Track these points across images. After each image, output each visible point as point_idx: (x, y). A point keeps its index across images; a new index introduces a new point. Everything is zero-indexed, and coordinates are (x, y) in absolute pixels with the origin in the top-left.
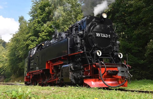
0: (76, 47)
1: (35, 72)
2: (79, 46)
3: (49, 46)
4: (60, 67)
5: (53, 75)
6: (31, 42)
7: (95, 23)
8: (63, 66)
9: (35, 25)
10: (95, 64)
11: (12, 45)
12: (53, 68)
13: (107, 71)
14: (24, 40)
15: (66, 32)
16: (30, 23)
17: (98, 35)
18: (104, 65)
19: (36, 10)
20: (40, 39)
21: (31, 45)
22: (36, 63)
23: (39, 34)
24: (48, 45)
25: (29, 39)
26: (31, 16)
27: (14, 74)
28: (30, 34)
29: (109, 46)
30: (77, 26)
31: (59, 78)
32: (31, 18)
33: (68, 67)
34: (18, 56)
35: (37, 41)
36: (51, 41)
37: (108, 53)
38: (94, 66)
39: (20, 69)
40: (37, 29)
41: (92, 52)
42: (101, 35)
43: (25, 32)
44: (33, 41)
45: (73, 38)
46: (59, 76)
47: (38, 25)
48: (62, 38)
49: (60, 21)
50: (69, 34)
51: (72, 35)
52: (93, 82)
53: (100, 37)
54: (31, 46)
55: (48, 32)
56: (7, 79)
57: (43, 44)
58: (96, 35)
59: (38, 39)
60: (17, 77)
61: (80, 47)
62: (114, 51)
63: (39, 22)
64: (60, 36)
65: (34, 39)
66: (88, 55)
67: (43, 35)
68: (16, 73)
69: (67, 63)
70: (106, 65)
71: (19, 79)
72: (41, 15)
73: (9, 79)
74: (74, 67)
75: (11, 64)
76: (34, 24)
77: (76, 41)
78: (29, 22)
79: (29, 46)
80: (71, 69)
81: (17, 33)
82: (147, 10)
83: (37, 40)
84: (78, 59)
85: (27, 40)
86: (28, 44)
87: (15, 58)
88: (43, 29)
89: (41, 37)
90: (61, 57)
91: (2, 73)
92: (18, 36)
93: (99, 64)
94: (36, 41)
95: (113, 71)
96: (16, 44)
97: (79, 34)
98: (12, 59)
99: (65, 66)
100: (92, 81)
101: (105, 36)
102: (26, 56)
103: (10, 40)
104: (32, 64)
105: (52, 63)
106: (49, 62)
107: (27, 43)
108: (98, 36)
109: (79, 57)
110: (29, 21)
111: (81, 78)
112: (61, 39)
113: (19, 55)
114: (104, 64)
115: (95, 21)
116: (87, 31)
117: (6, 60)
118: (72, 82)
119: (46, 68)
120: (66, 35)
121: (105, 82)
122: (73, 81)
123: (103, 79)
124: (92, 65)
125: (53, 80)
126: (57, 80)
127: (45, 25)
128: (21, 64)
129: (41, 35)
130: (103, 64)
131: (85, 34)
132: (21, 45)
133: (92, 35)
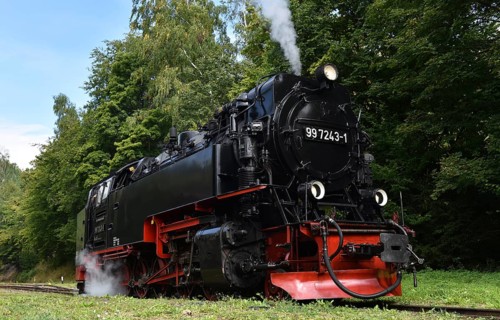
0: (244, 171)
1: (108, 253)
2: (252, 169)
3: (150, 173)
4: (191, 237)
5: (165, 261)
6: (91, 167)
7: (302, 97)
8: (199, 233)
9: (104, 120)
10: (308, 226)
11: (39, 175)
12: (164, 241)
13: (346, 248)
14: (72, 161)
15: (205, 128)
16: (89, 112)
17: (311, 132)
18: (335, 228)
19: (105, 78)
20: (117, 158)
21: (93, 176)
22: (111, 226)
23: (116, 143)
24: (146, 171)
25: (88, 160)
26: (91, 95)
27: (46, 259)
28: (89, 145)
29: (345, 168)
30: (242, 108)
31: (187, 271)
32: (92, 99)
33: (218, 237)
34: (55, 208)
35: (108, 165)
36: (158, 159)
37: (342, 191)
38: (304, 231)
39: (62, 245)
40: (109, 131)
41: (295, 186)
42: (319, 133)
43: (74, 139)
44: (96, 165)
45: (232, 146)
46: (186, 264)
47: (112, 119)
48: (192, 146)
49: (172, 109)
50: (216, 134)
51: (228, 136)
52: (302, 281)
53: (318, 141)
54: (92, 179)
55: (139, 139)
56: (23, 274)
57: (132, 169)
58: (304, 133)
59: (111, 158)
60: (55, 267)
61: (256, 170)
62: (357, 183)
63: (113, 111)
64: (185, 141)
65: (101, 159)
66: (283, 196)
67: (126, 146)
68: (51, 256)
69: (213, 222)
70: (342, 227)
71: (58, 272)
72: (120, 90)
73: (31, 272)
74: (236, 237)
75: (36, 232)
76: (100, 116)
77: (243, 154)
78: (86, 110)
79: (87, 177)
80: (225, 241)
81: (52, 141)
82: (441, 62)
83: (110, 162)
84: (249, 211)
85: (80, 162)
86: (84, 173)
87: (49, 213)
88: (127, 132)
89: (120, 152)
90: (193, 205)
91: (10, 257)
92: (54, 151)
93: (322, 225)
94: (105, 163)
95: (361, 246)
96: (50, 172)
97: (250, 132)
98: (40, 217)
99: (206, 232)
100: (298, 278)
101: (332, 138)
102: (79, 207)
103: (31, 163)
104: (99, 229)
105: (163, 225)
106: (152, 222)
107: (80, 169)
108: (312, 137)
109: (252, 202)
110: (85, 107)
111: (259, 270)
112: (188, 150)
113: (58, 205)
114: (337, 225)
115: (302, 90)
116: (277, 120)
117: (22, 218)
118: (230, 281)
119: (145, 240)
120: (206, 137)
121: (341, 281)
122: (234, 279)
123: (333, 272)
124: (296, 227)
125: (167, 275)
126: (179, 277)
127: (131, 120)
128: (63, 230)
129: (121, 148)
130: (331, 226)
131: (271, 131)
132: (63, 176)
133: (292, 133)
